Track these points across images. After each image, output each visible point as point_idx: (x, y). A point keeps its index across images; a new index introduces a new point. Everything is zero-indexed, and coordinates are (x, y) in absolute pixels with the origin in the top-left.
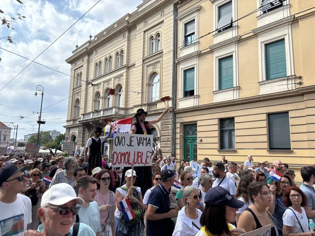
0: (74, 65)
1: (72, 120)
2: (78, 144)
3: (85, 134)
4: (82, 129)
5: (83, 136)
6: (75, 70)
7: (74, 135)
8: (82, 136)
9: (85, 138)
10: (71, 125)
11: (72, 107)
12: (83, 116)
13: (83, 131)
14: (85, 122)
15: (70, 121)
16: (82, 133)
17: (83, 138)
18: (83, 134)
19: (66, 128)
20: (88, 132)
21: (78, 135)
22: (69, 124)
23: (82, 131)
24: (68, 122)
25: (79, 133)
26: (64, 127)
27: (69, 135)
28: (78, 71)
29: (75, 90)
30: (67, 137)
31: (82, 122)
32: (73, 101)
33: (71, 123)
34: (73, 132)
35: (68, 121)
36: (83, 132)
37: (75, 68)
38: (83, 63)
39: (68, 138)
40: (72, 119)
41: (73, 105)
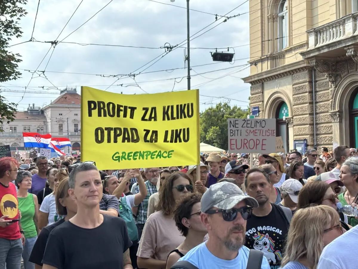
1: (267, 58)
2: (295, 123)
3: (316, 92)
4: (307, 79)
5: (312, 97)
7: (279, 98)
8: (308, 100)
9: (318, 104)
10: (267, 72)
11: (262, 23)
12: (316, 36)
13: (310, 82)
14: (326, 50)
15: (262, 60)
16: (308, 89)
17: (311, 103)
18: (311, 92)
19: (251, 83)
20: (333, 82)
21: (294, 99)
22: (260, 72)
23: (307, 83)
24: (256, 65)
26: (245, 80)
27: (263, 101)
30: (258, 108)
31: (316, 53)
32: (266, 4)
33: (266, 66)
34: (276, 90)
35: (254, 63)
36: (311, 87)
39: (260, 109)
40: (267, 53)
41: (266, 16)
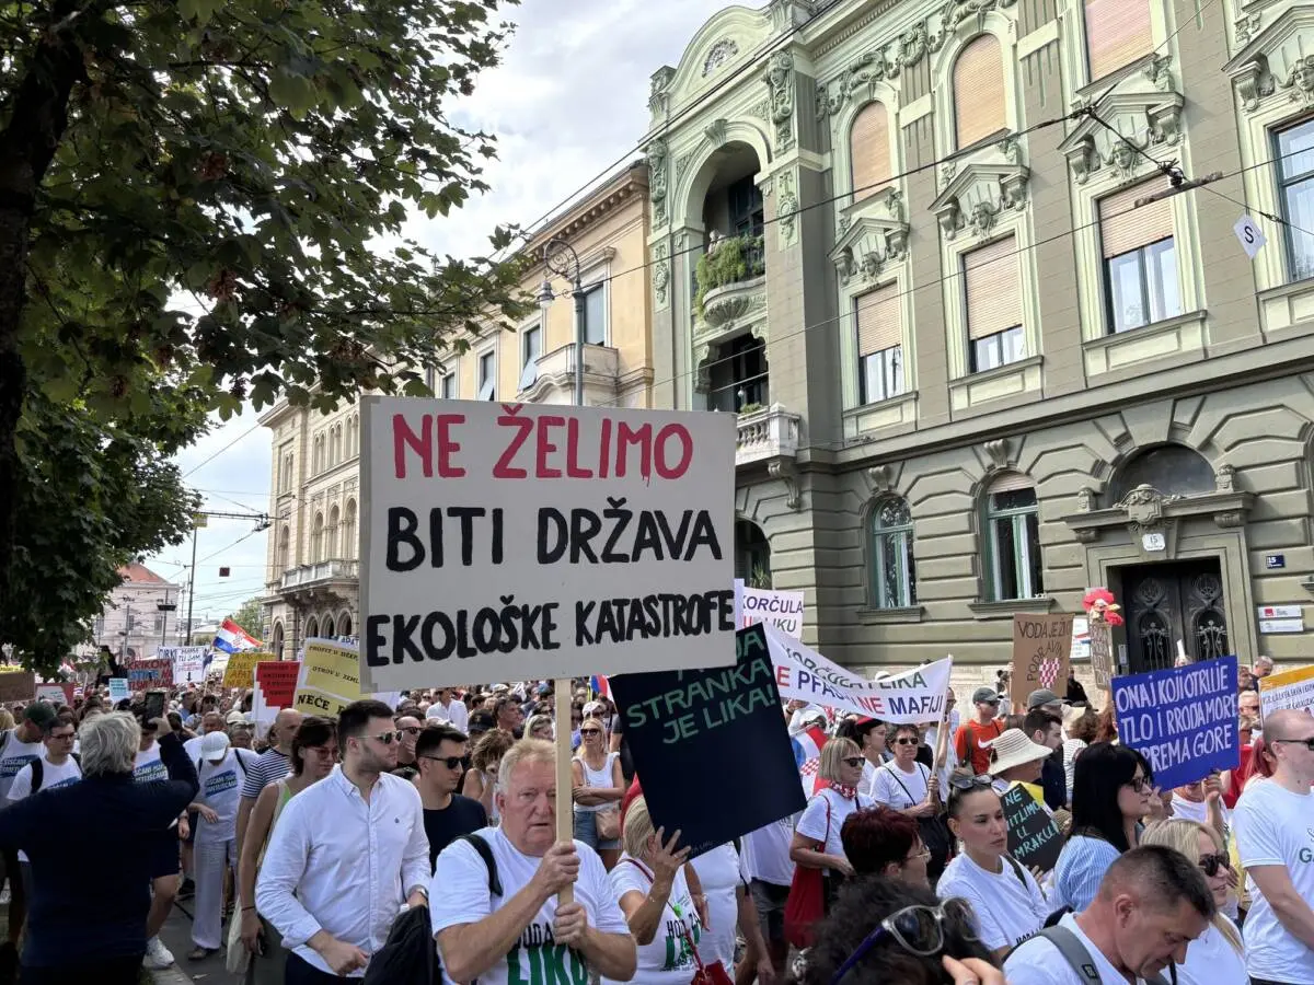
0: (278, 431)
1: (276, 583)
4: (293, 610)
5: (295, 625)
6: (281, 447)
7: (280, 622)
15: (272, 584)
16: (293, 618)
17: (294, 630)
18: (295, 621)
20: (302, 615)
21: (287, 625)
23: (293, 613)
25: (288, 617)
28: (286, 451)
29: (282, 501)
34: (278, 614)
36: (295, 617)
37: (280, 443)
38: (294, 433)
39: (269, 631)
41: (278, 543)
